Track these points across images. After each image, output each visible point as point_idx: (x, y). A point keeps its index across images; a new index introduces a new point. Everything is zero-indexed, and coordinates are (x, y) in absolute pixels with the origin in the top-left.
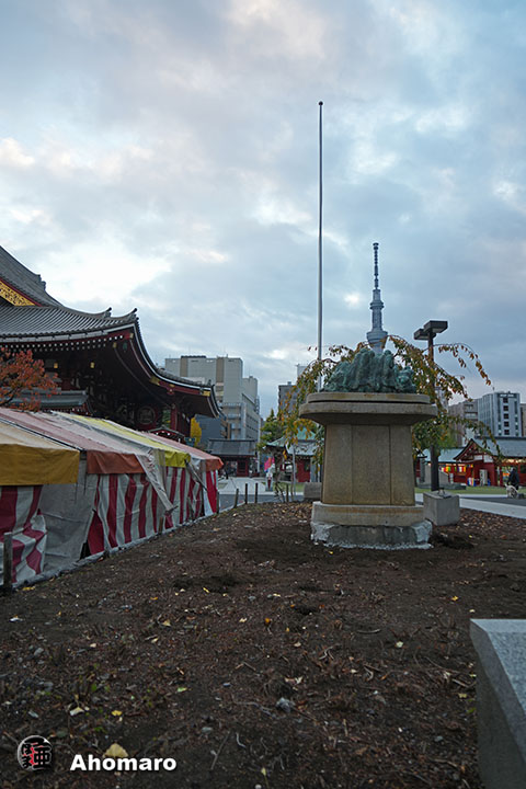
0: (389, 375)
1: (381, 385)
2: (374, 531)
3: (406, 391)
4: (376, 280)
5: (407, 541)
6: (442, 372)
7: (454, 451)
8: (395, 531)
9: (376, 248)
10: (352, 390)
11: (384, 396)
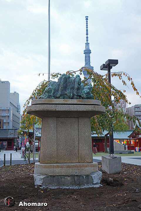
0: (78, 89)
1: (74, 95)
2: (69, 178)
3: (88, 98)
4: (87, 37)
5: (87, 183)
6: (114, 88)
7: (128, 132)
8: (81, 178)
9: (87, 19)
10: (57, 98)
11: (75, 101)
